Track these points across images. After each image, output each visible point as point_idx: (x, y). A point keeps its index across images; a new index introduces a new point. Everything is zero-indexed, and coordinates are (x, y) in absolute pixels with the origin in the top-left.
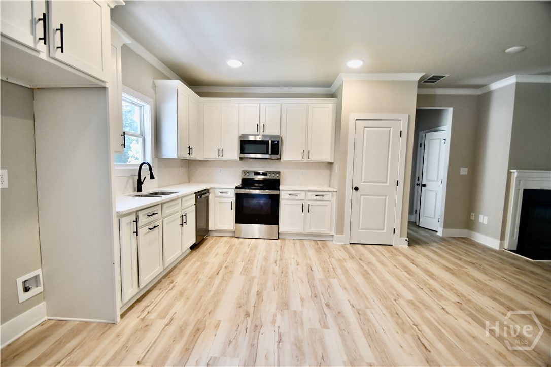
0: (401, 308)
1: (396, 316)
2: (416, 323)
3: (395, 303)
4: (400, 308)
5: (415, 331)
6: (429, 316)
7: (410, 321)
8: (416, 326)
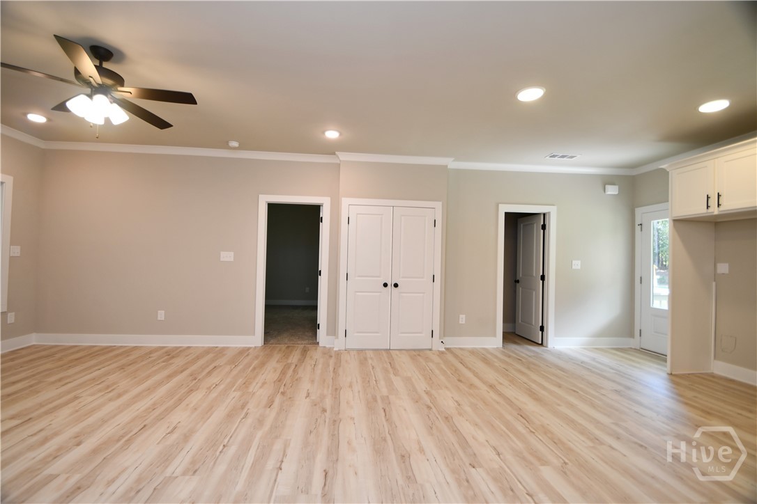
0: (552, 451)
1: (555, 441)
2: (532, 434)
3: (563, 458)
4: (555, 451)
5: (532, 427)
6: (518, 442)
7: (539, 436)
8: (531, 432)
